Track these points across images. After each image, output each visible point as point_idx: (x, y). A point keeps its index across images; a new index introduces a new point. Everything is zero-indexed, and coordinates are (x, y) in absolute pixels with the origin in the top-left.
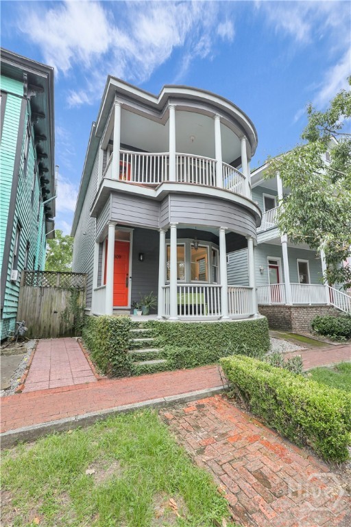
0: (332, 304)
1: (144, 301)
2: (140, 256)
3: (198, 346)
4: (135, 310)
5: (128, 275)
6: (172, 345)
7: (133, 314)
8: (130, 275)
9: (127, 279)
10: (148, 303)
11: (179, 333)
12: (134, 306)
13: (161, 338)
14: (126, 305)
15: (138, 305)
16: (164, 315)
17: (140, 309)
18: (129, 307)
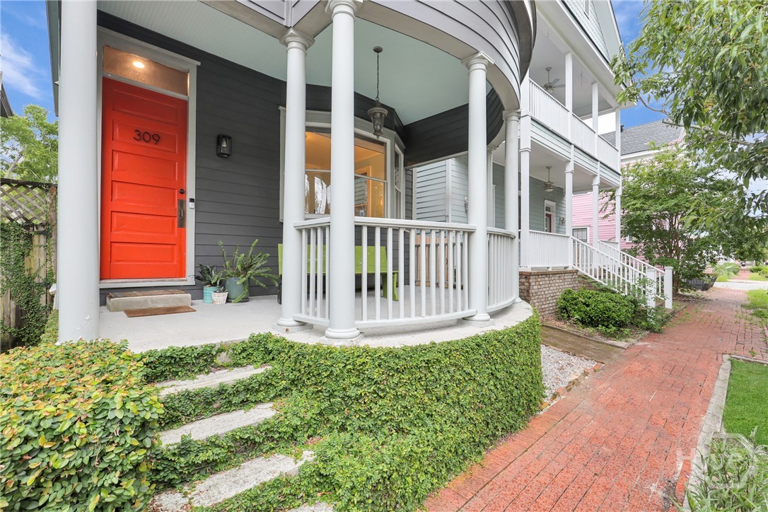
0: (576, 268)
1: (233, 266)
2: (219, 143)
3: (428, 421)
4: (208, 290)
5: (183, 192)
6: (343, 428)
7: (202, 297)
8: (191, 192)
9: (182, 204)
10: (245, 269)
11: (367, 389)
12: (203, 278)
13: (301, 406)
14: (181, 273)
15: (215, 277)
16: (303, 317)
17: (222, 285)
18: (190, 280)
